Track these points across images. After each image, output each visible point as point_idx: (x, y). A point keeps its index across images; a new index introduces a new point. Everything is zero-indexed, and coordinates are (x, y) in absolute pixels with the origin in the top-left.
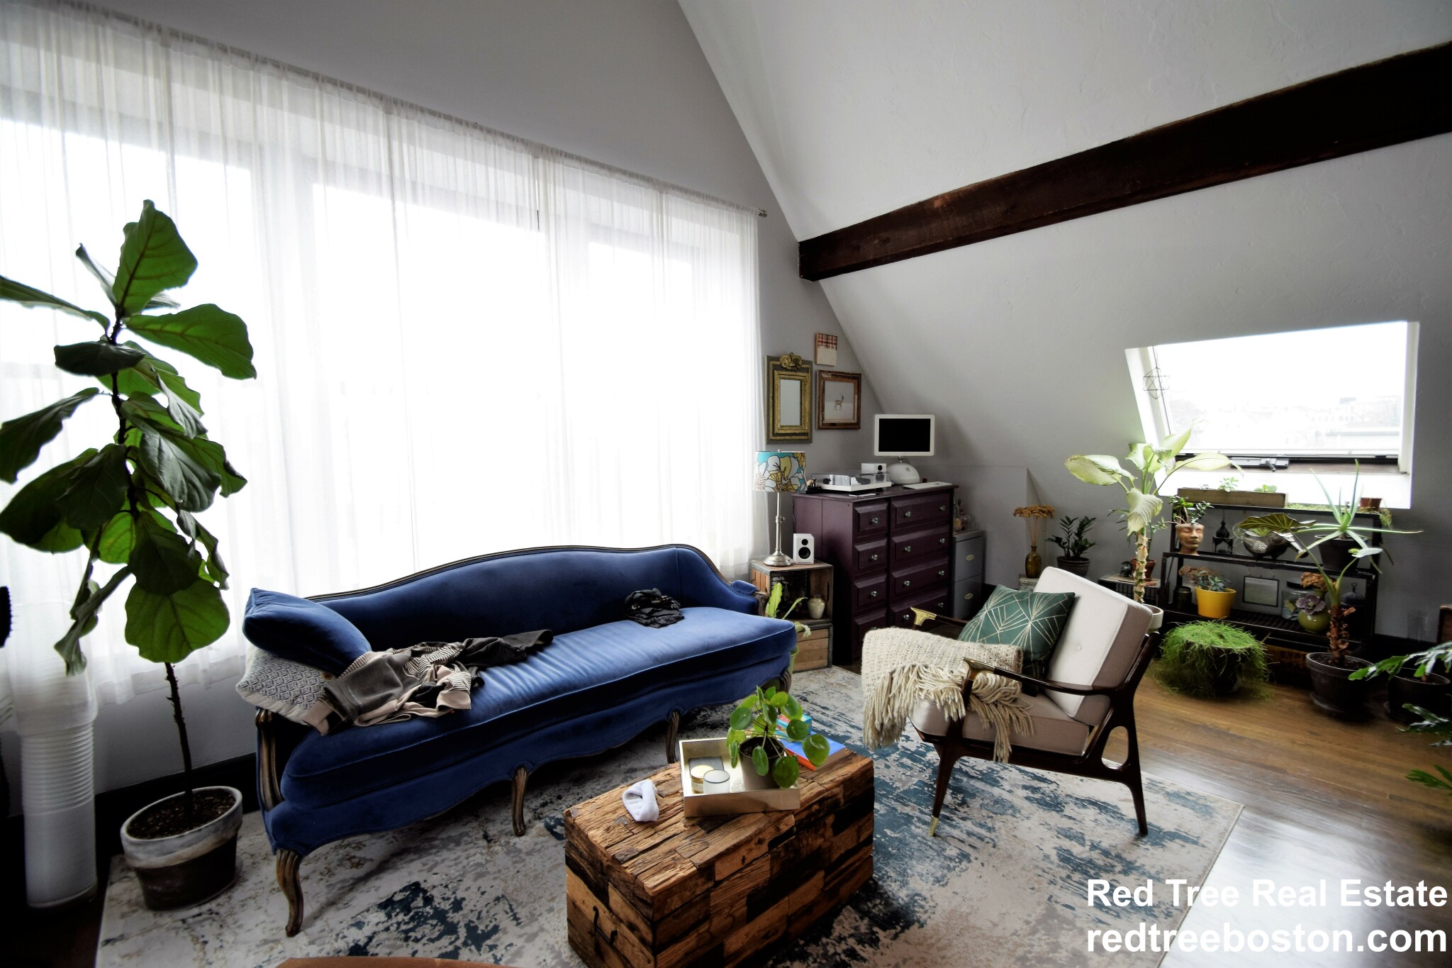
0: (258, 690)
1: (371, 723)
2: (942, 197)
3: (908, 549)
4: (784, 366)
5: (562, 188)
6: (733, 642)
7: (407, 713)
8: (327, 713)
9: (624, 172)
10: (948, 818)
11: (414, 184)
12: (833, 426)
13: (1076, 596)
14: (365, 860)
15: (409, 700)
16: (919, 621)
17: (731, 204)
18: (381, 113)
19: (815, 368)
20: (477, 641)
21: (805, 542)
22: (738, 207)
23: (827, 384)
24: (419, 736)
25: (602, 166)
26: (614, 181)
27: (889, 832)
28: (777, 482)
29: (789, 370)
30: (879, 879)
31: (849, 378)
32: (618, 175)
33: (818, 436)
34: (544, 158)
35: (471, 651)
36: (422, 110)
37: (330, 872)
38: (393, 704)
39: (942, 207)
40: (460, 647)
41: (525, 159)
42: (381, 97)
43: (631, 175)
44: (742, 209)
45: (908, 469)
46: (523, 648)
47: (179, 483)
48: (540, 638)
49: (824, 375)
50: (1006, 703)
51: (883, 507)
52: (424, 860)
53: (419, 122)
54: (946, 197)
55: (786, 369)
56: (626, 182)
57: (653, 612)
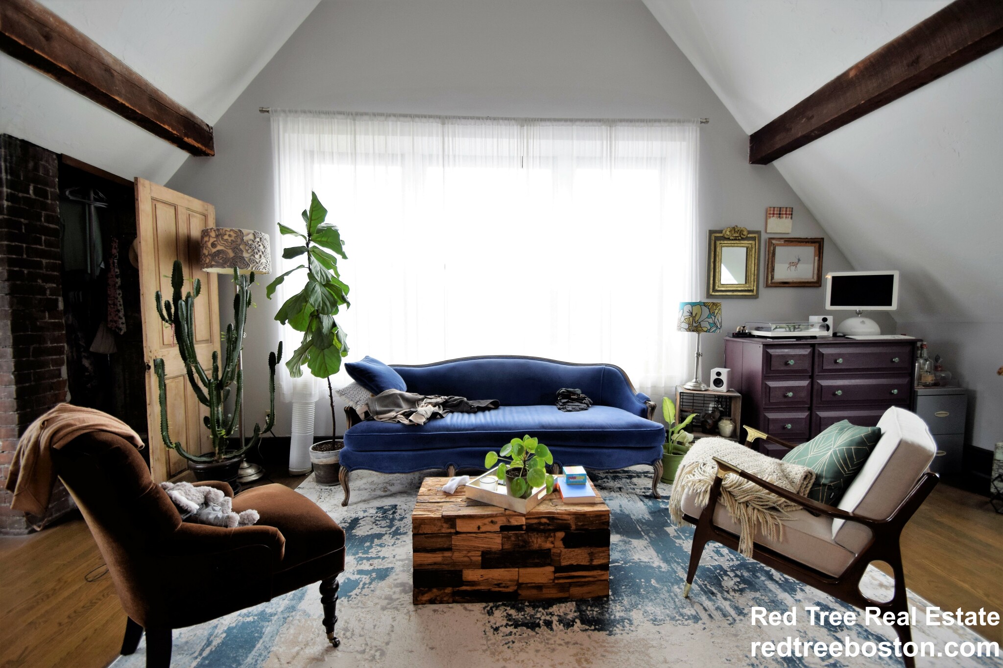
0: (344, 395)
1: (382, 420)
2: (856, 67)
3: (839, 393)
4: (726, 237)
5: (538, 140)
6: (602, 427)
7: (396, 420)
8: (365, 410)
9: (582, 120)
10: (713, 593)
11: (455, 156)
12: (785, 284)
13: (882, 432)
14: (389, 490)
15: (401, 414)
16: (750, 438)
17: (672, 121)
18: (440, 125)
19: (764, 237)
20: (456, 397)
21: (719, 374)
22: (679, 121)
23: (778, 249)
24: (397, 431)
25: (566, 120)
26: (575, 127)
27: (653, 582)
28: (689, 324)
29: (732, 240)
30: (612, 600)
31: (806, 242)
32: (578, 123)
33: (765, 293)
34: (527, 125)
35: (450, 402)
36: (459, 118)
37: (375, 490)
38: (393, 414)
39: (856, 75)
40: (445, 399)
41: (515, 129)
42: (439, 117)
43: (587, 120)
44: (684, 122)
45: (863, 322)
46: (476, 406)
47: (318, 302)
48: (491, 403)
49: (774, 242)
50: (760, 508)
51: (806, 351)
52: (407, 498)
53: (458, 125)
54: (859, 65)
55: (729, 239)
56: (584, 126)
57: (568, 402)
